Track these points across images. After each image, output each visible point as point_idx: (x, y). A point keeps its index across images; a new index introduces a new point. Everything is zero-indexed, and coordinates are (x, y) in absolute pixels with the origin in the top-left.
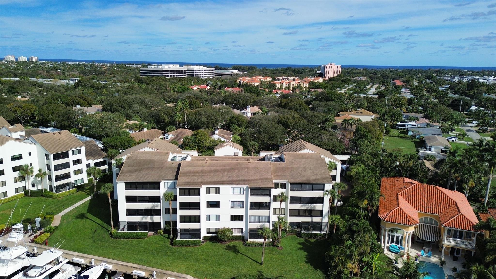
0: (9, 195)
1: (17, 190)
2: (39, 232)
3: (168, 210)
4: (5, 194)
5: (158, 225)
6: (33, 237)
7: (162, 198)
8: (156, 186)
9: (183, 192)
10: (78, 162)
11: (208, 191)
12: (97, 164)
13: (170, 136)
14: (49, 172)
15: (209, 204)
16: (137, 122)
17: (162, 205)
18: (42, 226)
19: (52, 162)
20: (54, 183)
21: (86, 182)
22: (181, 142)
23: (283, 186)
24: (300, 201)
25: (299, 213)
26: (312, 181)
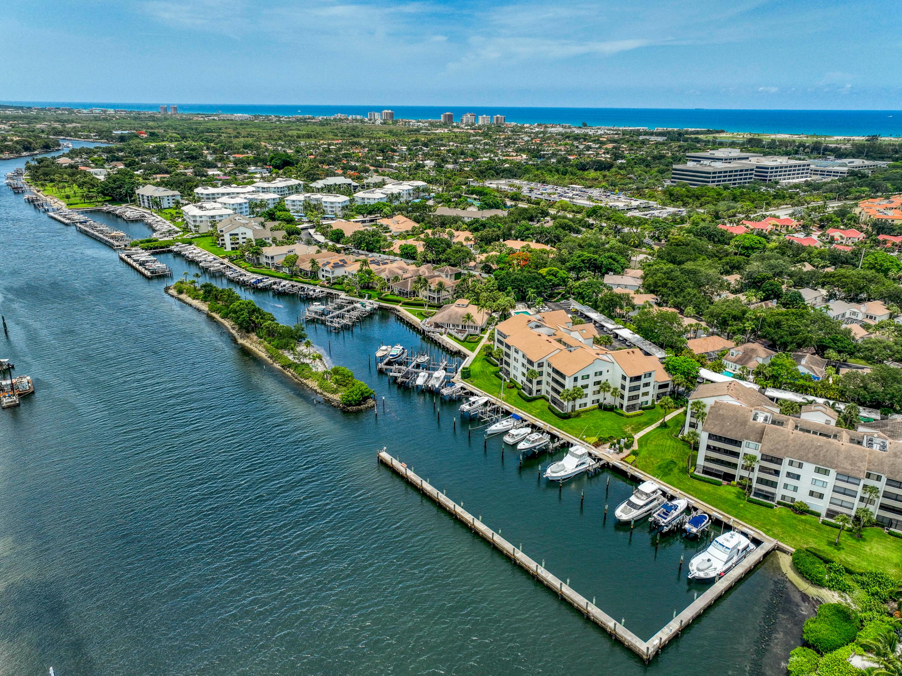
0: (588, 406)
2: (626, 452)
3: (746, 468)
4: (585, 405)
5: (732, 477)
6: (622, 455)
7: (741, 456)
8: (737, 443)
9: (765, 458)
10: (647, 385)
11: (791, 463)
12: (661, 387)
13: (737, 352)
14: (622, 392)
15: (789, 475)
16: (694, 321)
17: (740, 461)
18: (628, 446)
19: (627, 384)
20: (626, 403)
21: (650, 404)
22: (752, 365)
23: (879, 478)
24: (896, 498)
25: (892, 509)
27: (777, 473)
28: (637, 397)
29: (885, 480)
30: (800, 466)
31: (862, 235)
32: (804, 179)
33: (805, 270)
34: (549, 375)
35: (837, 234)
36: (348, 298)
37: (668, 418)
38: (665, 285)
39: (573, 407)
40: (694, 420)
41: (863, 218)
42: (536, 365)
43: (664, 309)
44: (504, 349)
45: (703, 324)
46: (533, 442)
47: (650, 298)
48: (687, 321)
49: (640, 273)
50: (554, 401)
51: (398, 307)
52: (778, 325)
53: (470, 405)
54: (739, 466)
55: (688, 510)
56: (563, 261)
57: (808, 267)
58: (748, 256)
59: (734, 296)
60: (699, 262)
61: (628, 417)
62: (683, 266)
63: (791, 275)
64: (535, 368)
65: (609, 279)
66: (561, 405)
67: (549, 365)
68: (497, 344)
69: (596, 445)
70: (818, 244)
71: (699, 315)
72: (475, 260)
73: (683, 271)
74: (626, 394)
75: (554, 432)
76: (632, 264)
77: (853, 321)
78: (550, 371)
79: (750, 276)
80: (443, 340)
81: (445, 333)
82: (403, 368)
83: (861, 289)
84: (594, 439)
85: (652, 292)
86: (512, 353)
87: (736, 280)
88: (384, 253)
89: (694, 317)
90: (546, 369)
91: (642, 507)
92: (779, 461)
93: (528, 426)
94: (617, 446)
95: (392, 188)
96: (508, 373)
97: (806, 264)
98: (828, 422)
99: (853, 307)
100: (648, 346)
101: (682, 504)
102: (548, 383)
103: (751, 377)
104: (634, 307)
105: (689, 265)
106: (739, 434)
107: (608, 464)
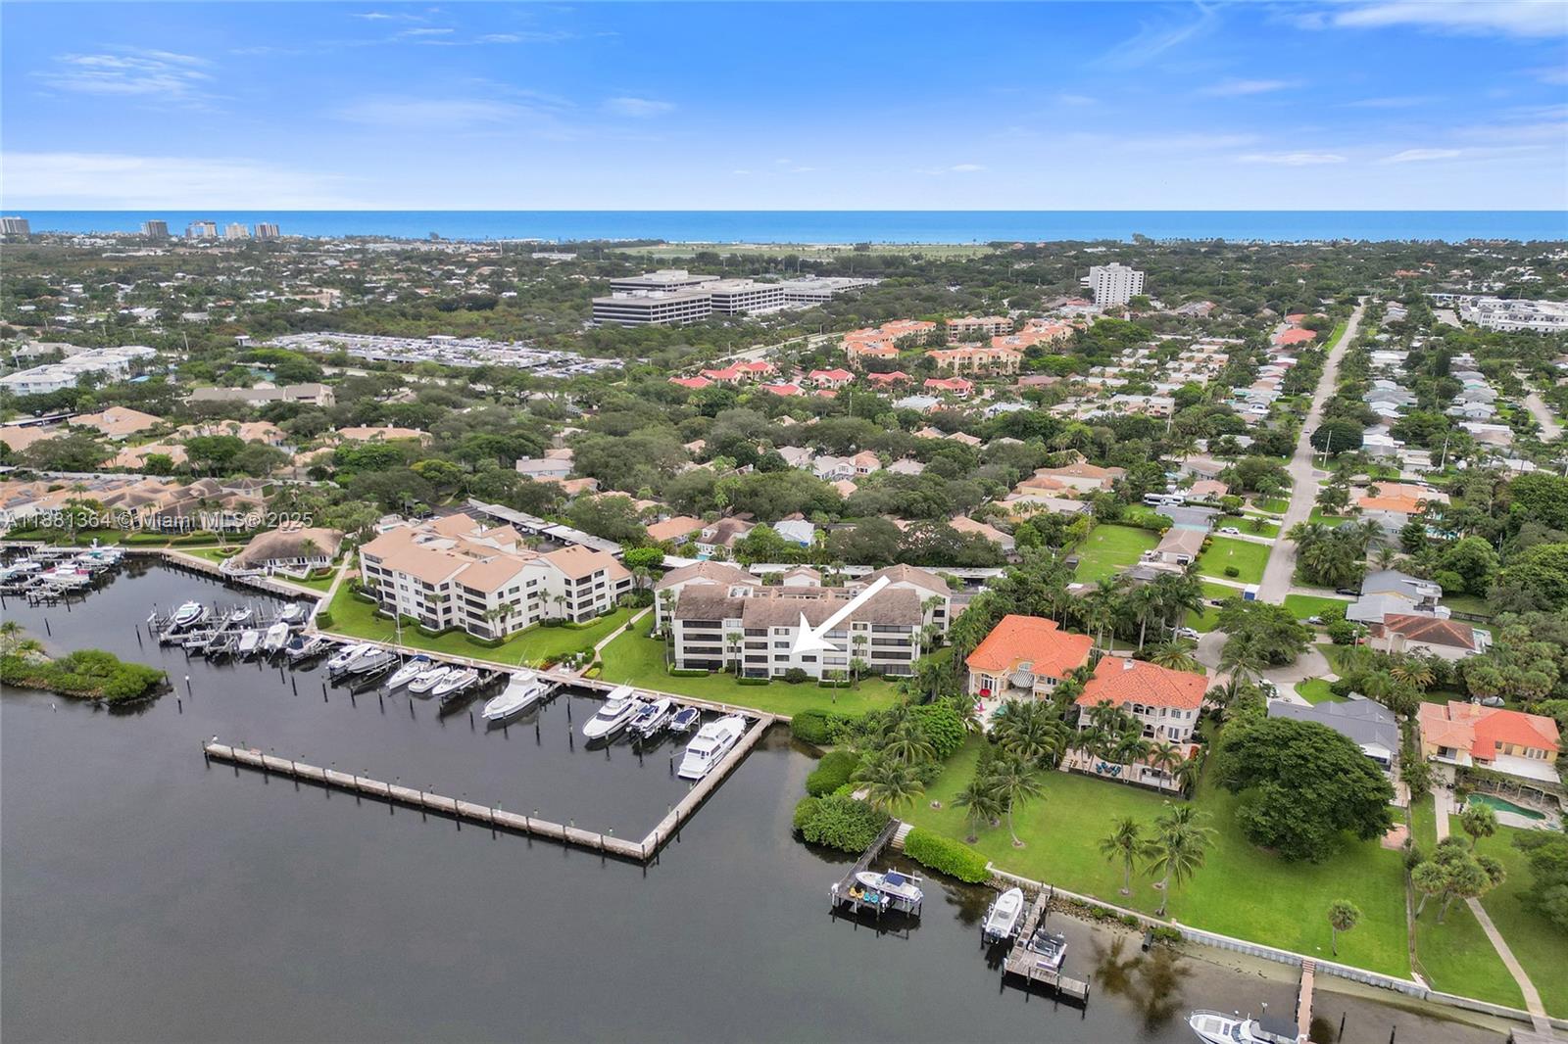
0: (524, 626)
1: (531, 620)
2: (586, 667)
3: (732, 650)
4: (521, 625)
5: (719, 663)
6: (581, 672)
7: (724, 638)
8: (718, 625)
9: (749, 633)
10: (600, 585)
11: (777, 632)
12: (619, 586)
13: (710, 531)
14: (569, 599)
15: (777, 645)
16: (651, 504)
17: (725, 644)
18: (586, 661)
19: (575, 589)
20: (576, 612)
21: (608, 608)
22: (730, 543)
23: (865, 627)
24: (885, 642)
25: (884, 655)
26: (897, 623)
27: (765, 646)
28: (590, 602)
29: (870, 627)
30: (787, 632)
31: (851, 376)
32: (779, 307)
33: (786, 424)
34: (460, 597)
35: (822, 377)
36: (58, 550)
37: (634, 620)
38: (607, 465)
39: (504, 630)
40: (665, 613)
41: (850, 355)
42: (437, 588)
43: (611, 493)
44: (382, 577)
45: (664, 505)
46: (455, 682)
47: (590, 483)
48: (642, 505)
49: (569, 452)
50: (474, 628)
51: (165, 550)
52: (754, 493)
53: (343, 658)
54: (724, 650)
55: (672, 709)
56: (447, 450)
57: (788, 421)
58: (714, 417)
59: (699, 467)
60: (649, 430)
61: (581, 628)
62: (626, 438)
63: (767, 434)
64: (438, 591)
65: (525, 466)
66: (486, 632)
67: (457, 585)
68: (366, 574)
69: (545, 668)
70: (800, 391)
71: (657, 494)
72: (292, 463)
73: (627, 444)
74: (575, 601)
75: (482, 666)
76: (555, 443)
77: (842, 477)
78: (461, 592)
79: (715, 439)
80: (269, 584)
81: (269, 574)
82: (208, 632)
83: (850, 440)
84: (540, 662)
85: (589, 476)
86: (395, 579)
87: (700, 448)
88: (105, 471)
89: (652, 499)
90: (453, 591)
91: (616, 716)
92: (763, 633)
93: (442, 666)
94: (573, 663)
95: (81, 360)
96: (393, 608)
97: (785, 417)
98: (812, 584)
99: (842, 461)
100: (594, 542)
101: (663, 704)
102: (460, 609)
103: (731, 557)
104: (566, 496)
105: (636, 436)
106: (717, 615)
107: (564, 684)
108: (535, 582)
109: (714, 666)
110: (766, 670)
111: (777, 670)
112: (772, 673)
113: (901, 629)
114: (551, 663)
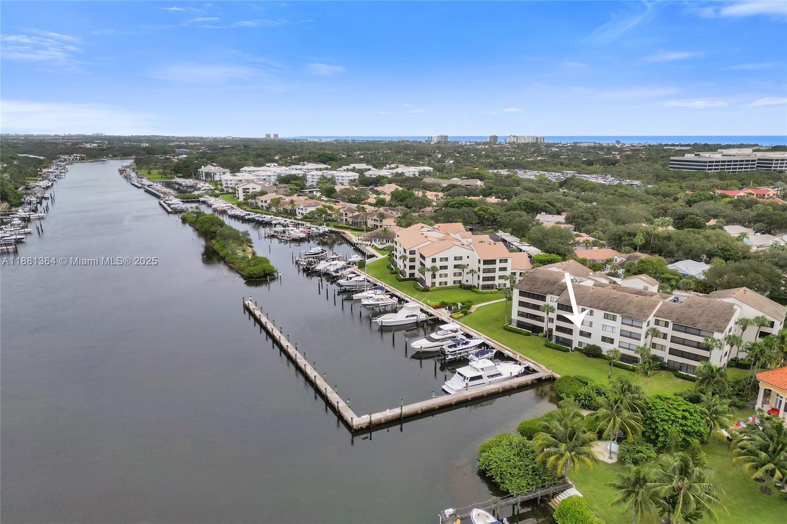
0: (448, 285)
1: (454, 282)
3: (550, 320)
4: (446, 283)
5: (542, 329)
7: (546, 309)
8: (544, 299)
9: (561, 307)
11: (583, 311)
13: (620, 259)
14: (478, 273)
17: (546, 314)
19: (482, 266)
20: (481, 283)
23: (666, 325)
24: (684, 342)
25: (682, 354)
26: (699, 326)
28: (493, 279)
29: (671, 325)
30: (592, 313)
39: (433, 283)
42: (407, 252)
45: (602, 241)
47: (569, 228)
50: (420, 281)
54: (545, 320)
61: (480, 293)
69: (436, 308)
85: (570, 223)
92: (570, 309)
93: (389, 294)
102: (418, 268)
106: (546, 291)
107: (438, 318)
108: (461, 258)
109: (536, 330)
110: (571, 341)
111: (580, 343)
112: (575, 345)
113: (702, 333)
114: (443, 305)
